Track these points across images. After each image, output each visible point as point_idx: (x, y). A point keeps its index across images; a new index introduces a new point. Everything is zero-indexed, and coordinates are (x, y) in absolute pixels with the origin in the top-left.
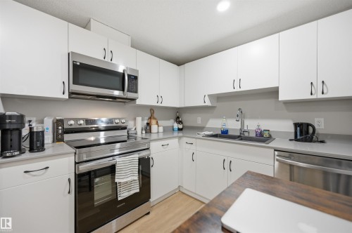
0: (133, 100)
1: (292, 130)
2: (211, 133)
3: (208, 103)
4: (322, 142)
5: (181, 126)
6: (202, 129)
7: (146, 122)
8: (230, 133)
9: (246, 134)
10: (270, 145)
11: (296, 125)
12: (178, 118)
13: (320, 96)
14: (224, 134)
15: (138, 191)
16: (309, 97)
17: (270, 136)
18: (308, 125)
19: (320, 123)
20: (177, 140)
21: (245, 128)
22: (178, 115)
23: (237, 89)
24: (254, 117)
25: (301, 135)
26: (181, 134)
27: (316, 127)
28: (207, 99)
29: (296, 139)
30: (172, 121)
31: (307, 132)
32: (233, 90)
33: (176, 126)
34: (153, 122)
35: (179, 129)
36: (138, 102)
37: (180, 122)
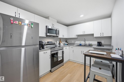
0: (58, 36)
1: (97, 44)
2: (77, 45)
3: (76, 37)
4: (103, 46)
5: (67, 43)
6: (74, 44)
7: (59, 42)
8: (82, 45)
9: (86, 45)
10: (92, 47)
11: (98, 42)
12: (66, 41)
13: (102, 36)
14: (80, 45)
15: (62, 59)
16: (100, 36)
17: (92, 45)
18: (100, 42)
19: (103, 42)
20: (68, 47)
21: (86, 43)
22: (66, 40)
23: (84, 34)
24: (88, 41)
25: (99, 45)
26: (67, 46)
27: (102, 43)
28: (76, 36)
29: (98, 46)
30: (65, 42)
31: (100, 44)
32: (83, 34)
33: (66, 43)
34: (61, 42)
35: (67, 44)
36: (59, 37)
37: (67, 42)
